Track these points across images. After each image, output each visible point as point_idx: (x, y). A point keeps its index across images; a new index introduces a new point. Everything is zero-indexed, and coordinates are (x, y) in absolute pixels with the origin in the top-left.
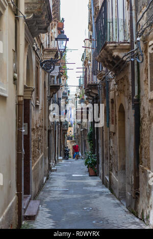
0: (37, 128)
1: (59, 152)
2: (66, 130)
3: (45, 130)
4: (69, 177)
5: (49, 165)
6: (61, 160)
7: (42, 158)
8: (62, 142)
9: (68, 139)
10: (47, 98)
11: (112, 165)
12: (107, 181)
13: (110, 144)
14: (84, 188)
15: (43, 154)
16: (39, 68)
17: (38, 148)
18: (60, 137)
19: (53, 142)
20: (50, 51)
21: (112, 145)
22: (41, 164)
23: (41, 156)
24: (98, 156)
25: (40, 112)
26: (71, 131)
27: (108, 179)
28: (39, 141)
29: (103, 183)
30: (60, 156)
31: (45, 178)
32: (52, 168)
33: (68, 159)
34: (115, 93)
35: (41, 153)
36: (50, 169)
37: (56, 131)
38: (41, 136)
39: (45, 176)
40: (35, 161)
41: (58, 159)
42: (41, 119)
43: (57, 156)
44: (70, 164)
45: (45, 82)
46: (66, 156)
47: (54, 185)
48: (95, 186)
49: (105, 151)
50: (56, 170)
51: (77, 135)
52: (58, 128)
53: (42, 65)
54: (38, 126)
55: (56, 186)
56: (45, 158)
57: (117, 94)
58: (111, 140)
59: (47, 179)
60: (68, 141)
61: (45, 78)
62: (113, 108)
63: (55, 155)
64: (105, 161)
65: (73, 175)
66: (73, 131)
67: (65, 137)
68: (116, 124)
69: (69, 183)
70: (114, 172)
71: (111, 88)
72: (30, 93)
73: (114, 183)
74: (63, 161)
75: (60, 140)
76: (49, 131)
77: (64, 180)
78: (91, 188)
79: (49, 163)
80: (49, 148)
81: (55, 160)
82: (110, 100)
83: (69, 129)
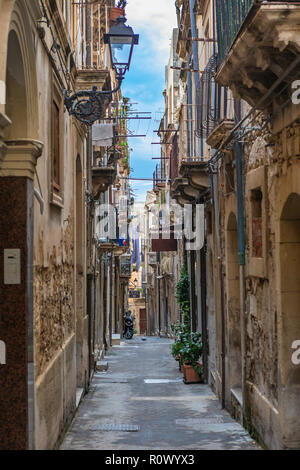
0: (56, 268)
1: (113, 323)
2: (128, 278)
3: (80, 273)
4: (138, 386)
5: (91, 356)
6: (117, 342)
7: (71, 344)
8: (119, 302)
9: (131, 296)
10: (83, 196)
11: (253, 363)
12: (239, 404)
13: (246, 308)
14: (177, 421)
15: (73, 334)
16: (61, 110)
17: (60, 321)
18: (116, 293)
19: (99, 302)
20: (91, 75)
21: (253, 310)
22: (69, 360)
23: (67, 341)
24: (205, 335)
25: (65, 225)
26: (136, 280)
27: (240, 399)
28: (62, 302)
29: (224, 407)
30: (116, 332)
31: (79, 394)
32: (98, 364)
33: (131, 338)
34: (266, 170)
35: (69, 332)
36: (93, 366)
37: (105, 279)
38: (67, 288)
39: (79, 387)
40: (48, 358)
41: (111, 340)
42: (69, 243)
43: (108, 334)
44: (138, 351)
45: (79, 156)
46: (127, 330)
47: (102, 411)
48: (204, 415)
49: (229, 326)
50: (106, 368)
51: (148, 286)
52: (111, 272)
53: (68, 103)
54: (58, 261)
55: (106, 416)
56: (80, 344)
57: (271, 173)
58: (252, 300)
59: (86, 393)
60: (131, 300)
61: (78, 146)
62: (258, 213)
63: (105, 331)
64: (231, 352)
65: (147, 381)
66: (140, 280)
67: (124, 292)
68: (270, 254)
69: (139, 403)
70: (264, 387)
71: (252, 161)
72: (29, 157)
73: (265, 415)
74: (122, 344)
75: (116, 297)
76: (90, 278)
77: (124, 395)
78: (196, 421)
79: (90, 353)
80: (90, 317)
81: (105, 342)
82: (248, 194)
83: (134, 275)
